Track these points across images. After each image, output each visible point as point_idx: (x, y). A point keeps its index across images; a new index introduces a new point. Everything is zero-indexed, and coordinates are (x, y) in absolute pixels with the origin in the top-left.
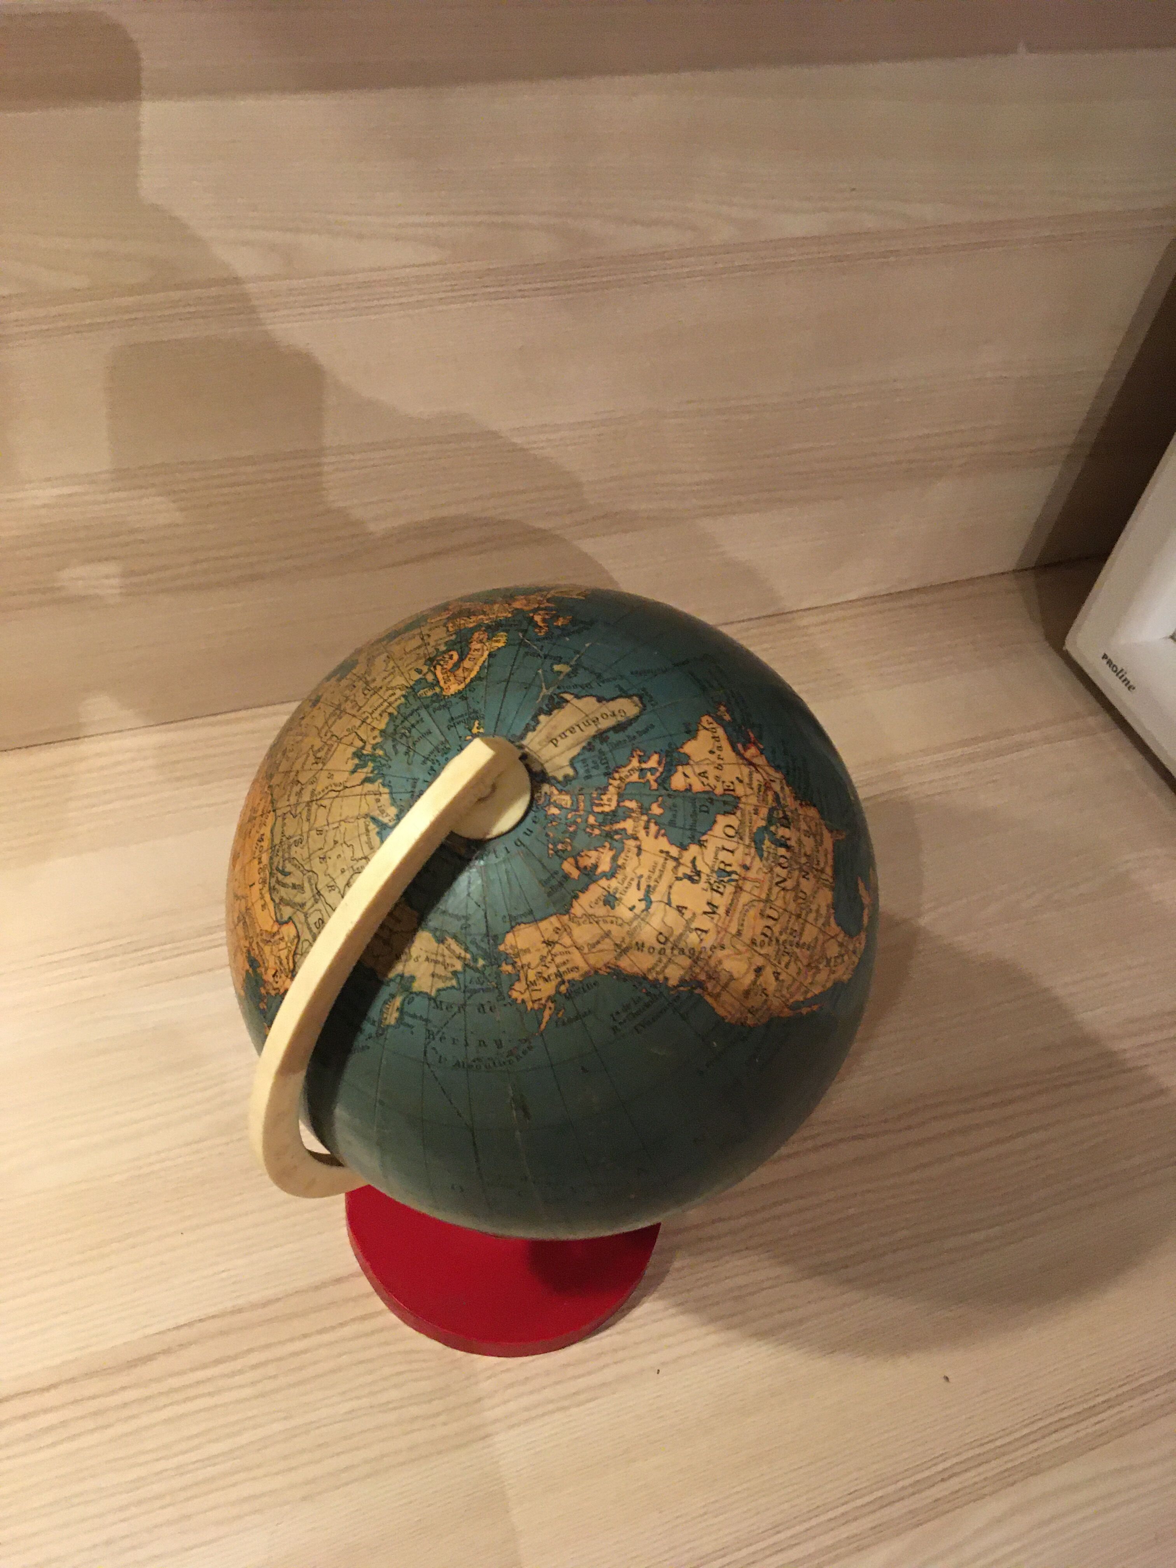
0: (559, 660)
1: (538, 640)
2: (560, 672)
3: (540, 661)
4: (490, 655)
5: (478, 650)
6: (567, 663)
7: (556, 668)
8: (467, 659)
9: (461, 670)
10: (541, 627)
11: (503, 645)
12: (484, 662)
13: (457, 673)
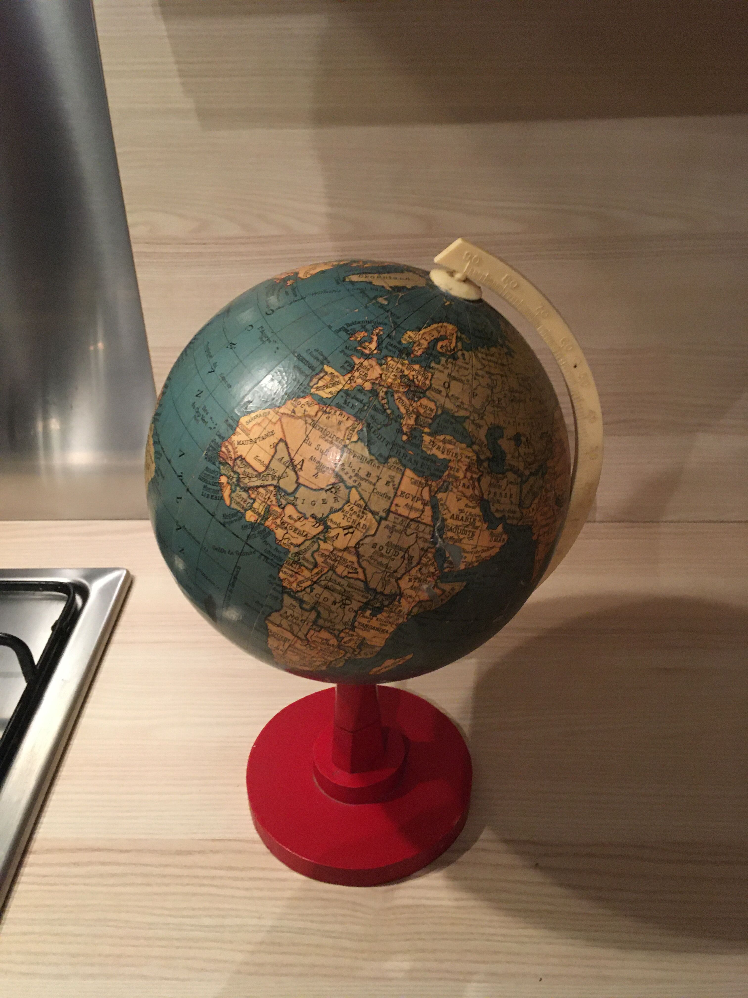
0: (381, 306)
1: (386, 324)
2: (386, 299)
3: (393, 310)
4: (420, 330)
5: (424, 339)
6: (377, 302)
7: (386, 303)
8: (434, 337)
9: (441, 333)
10: (377, 335)
11: (408, 332)
12: (426, 328)
13: (444, 334)
